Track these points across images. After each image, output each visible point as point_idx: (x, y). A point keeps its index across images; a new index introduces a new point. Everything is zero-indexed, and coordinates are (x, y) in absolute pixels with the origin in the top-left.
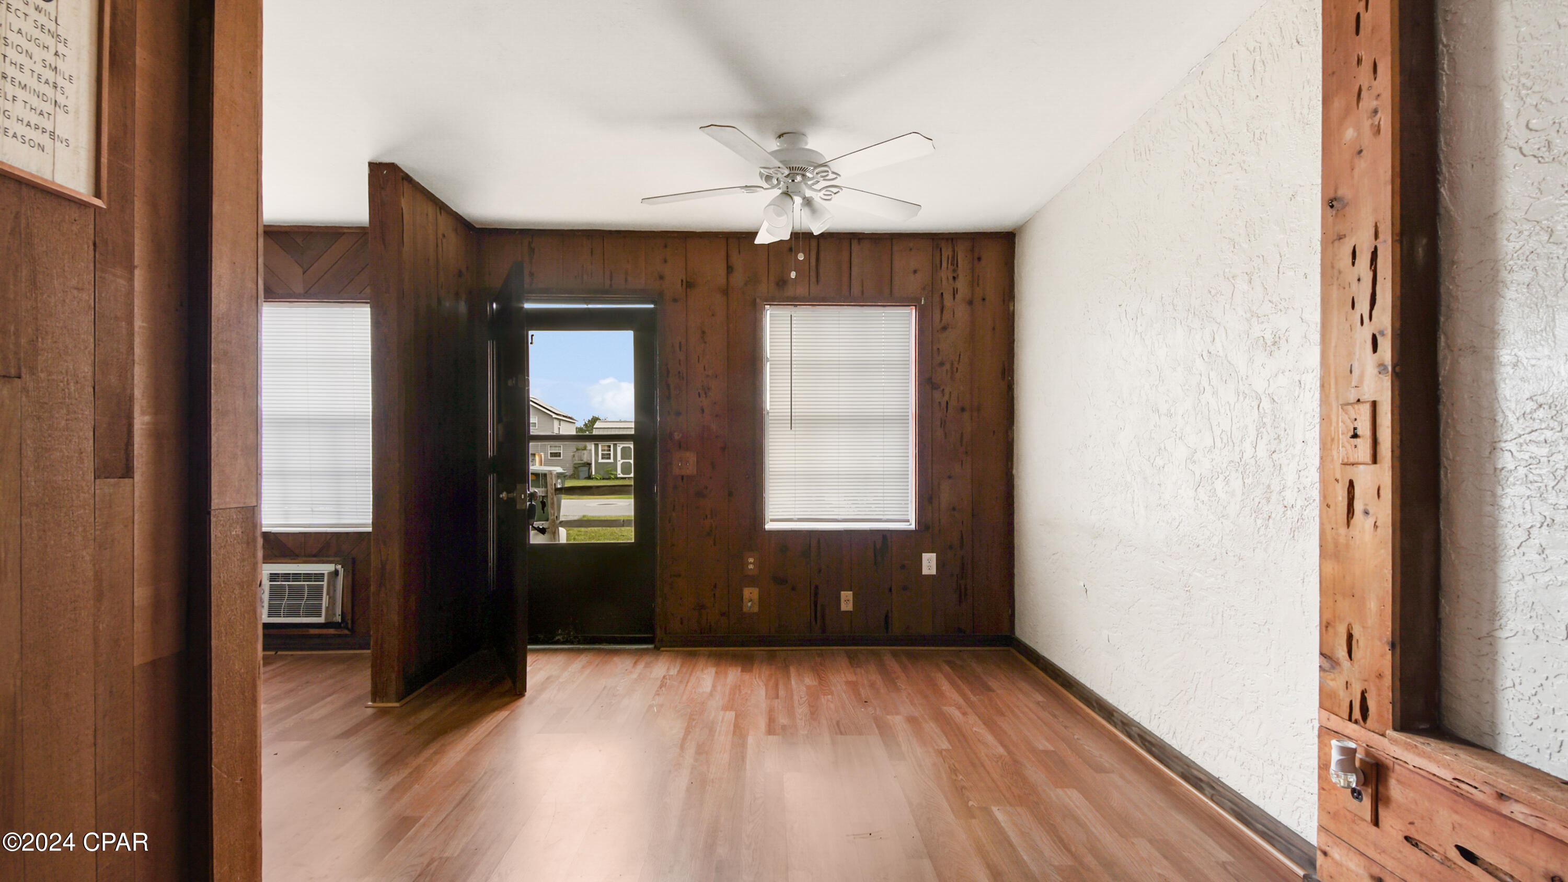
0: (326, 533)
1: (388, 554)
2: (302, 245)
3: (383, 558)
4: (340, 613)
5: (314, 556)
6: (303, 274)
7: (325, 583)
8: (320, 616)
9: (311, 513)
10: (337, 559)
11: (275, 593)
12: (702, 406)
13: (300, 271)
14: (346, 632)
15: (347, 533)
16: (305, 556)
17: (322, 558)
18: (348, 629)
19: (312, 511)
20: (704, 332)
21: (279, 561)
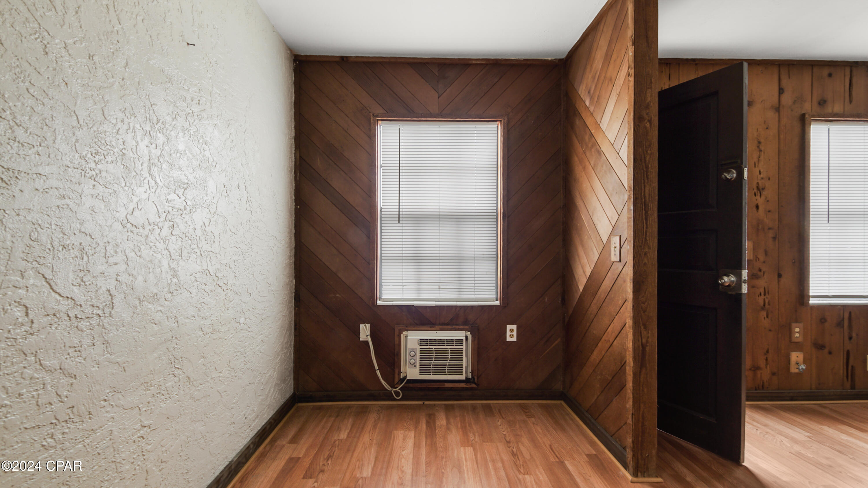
0: (456, 307)
1: (648, 337)
2: (438, 75)
3: (644, 341)
4: (471, 371)
5: (447, 324)
6: (438, 98)
7: (464, 347)
8: (461, 374)
9: (439, 289)
10: (467, 327)
11: (425, 355)
12: (757, 204)
13: (436, 95)
14: (474, 386)
15: (472, 307)
16: (440, 324)
17: (454, 327)
18: (475, 383)
19: (439, 288)
20: (759, 143)
21: (421, 329)
